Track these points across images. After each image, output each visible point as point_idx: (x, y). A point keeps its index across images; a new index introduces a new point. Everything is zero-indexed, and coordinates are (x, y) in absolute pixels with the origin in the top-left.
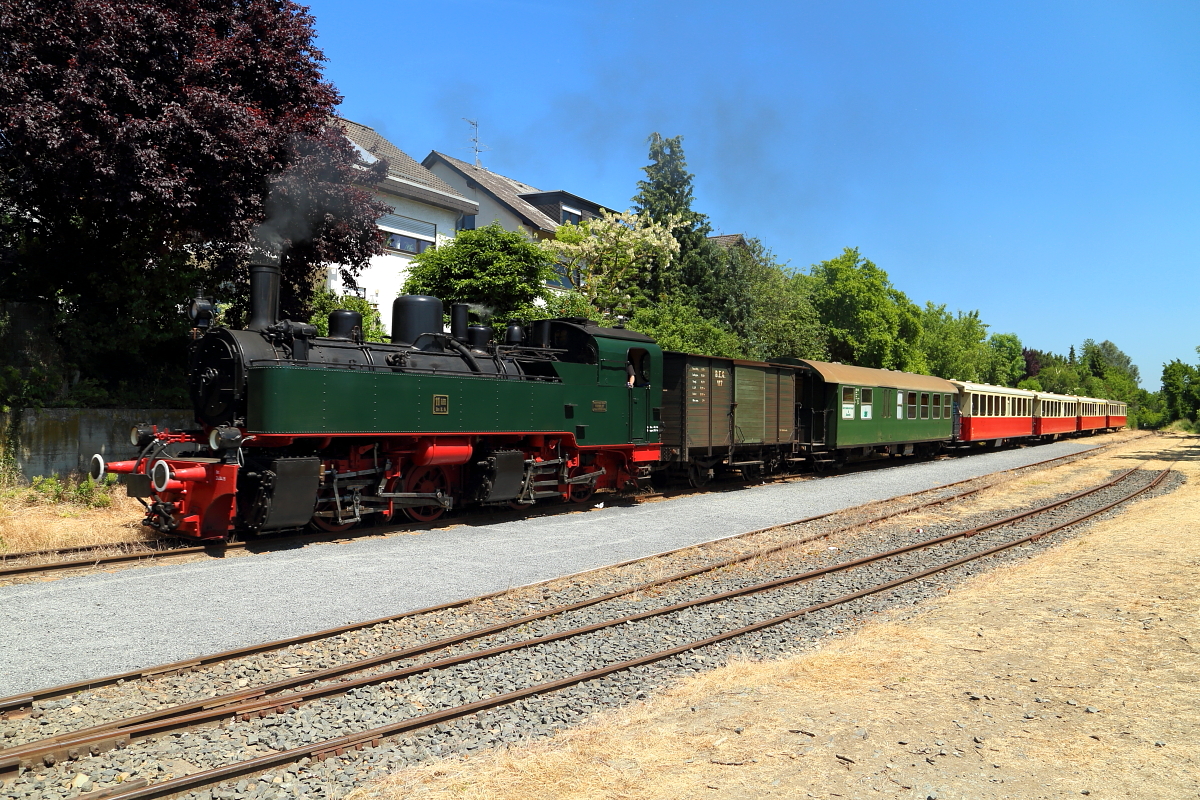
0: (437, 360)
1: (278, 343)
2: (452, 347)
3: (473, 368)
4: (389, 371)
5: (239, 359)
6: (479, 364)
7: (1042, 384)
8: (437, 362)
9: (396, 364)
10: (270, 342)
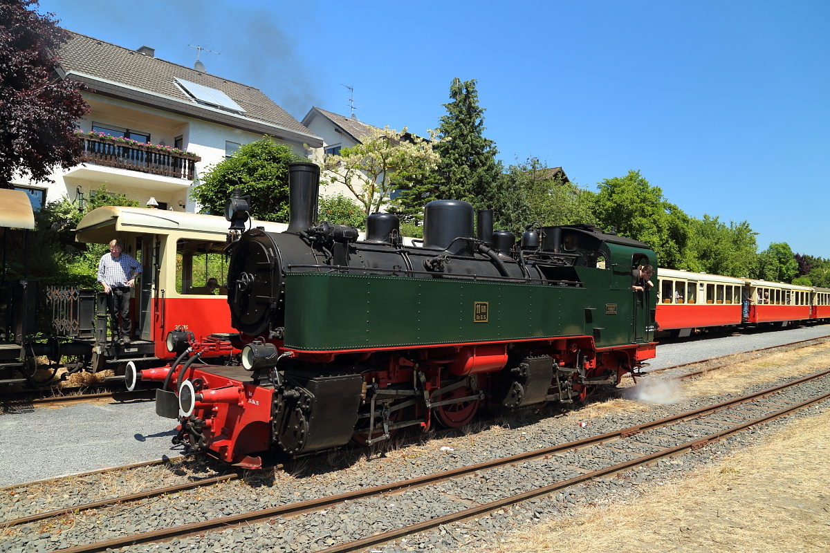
0: (469, 264)
1: (318, 245)
2: (481, 252)
3: (503, 273)
4: (428, 277)
5: (276, 264)
6: (507, 268)
7: (812, 281)
8: (469, 267)
9: (435, 269)
10: (310, 245)
